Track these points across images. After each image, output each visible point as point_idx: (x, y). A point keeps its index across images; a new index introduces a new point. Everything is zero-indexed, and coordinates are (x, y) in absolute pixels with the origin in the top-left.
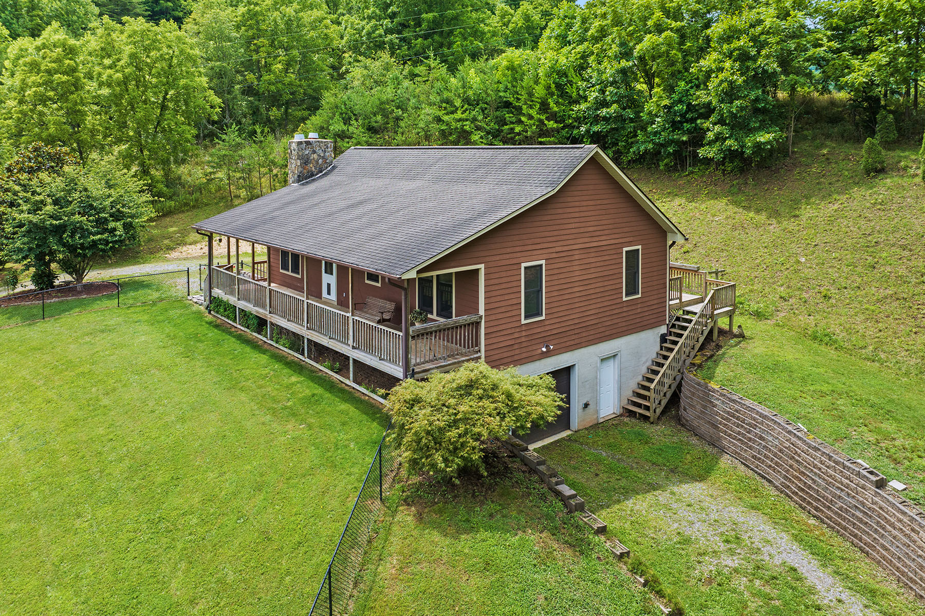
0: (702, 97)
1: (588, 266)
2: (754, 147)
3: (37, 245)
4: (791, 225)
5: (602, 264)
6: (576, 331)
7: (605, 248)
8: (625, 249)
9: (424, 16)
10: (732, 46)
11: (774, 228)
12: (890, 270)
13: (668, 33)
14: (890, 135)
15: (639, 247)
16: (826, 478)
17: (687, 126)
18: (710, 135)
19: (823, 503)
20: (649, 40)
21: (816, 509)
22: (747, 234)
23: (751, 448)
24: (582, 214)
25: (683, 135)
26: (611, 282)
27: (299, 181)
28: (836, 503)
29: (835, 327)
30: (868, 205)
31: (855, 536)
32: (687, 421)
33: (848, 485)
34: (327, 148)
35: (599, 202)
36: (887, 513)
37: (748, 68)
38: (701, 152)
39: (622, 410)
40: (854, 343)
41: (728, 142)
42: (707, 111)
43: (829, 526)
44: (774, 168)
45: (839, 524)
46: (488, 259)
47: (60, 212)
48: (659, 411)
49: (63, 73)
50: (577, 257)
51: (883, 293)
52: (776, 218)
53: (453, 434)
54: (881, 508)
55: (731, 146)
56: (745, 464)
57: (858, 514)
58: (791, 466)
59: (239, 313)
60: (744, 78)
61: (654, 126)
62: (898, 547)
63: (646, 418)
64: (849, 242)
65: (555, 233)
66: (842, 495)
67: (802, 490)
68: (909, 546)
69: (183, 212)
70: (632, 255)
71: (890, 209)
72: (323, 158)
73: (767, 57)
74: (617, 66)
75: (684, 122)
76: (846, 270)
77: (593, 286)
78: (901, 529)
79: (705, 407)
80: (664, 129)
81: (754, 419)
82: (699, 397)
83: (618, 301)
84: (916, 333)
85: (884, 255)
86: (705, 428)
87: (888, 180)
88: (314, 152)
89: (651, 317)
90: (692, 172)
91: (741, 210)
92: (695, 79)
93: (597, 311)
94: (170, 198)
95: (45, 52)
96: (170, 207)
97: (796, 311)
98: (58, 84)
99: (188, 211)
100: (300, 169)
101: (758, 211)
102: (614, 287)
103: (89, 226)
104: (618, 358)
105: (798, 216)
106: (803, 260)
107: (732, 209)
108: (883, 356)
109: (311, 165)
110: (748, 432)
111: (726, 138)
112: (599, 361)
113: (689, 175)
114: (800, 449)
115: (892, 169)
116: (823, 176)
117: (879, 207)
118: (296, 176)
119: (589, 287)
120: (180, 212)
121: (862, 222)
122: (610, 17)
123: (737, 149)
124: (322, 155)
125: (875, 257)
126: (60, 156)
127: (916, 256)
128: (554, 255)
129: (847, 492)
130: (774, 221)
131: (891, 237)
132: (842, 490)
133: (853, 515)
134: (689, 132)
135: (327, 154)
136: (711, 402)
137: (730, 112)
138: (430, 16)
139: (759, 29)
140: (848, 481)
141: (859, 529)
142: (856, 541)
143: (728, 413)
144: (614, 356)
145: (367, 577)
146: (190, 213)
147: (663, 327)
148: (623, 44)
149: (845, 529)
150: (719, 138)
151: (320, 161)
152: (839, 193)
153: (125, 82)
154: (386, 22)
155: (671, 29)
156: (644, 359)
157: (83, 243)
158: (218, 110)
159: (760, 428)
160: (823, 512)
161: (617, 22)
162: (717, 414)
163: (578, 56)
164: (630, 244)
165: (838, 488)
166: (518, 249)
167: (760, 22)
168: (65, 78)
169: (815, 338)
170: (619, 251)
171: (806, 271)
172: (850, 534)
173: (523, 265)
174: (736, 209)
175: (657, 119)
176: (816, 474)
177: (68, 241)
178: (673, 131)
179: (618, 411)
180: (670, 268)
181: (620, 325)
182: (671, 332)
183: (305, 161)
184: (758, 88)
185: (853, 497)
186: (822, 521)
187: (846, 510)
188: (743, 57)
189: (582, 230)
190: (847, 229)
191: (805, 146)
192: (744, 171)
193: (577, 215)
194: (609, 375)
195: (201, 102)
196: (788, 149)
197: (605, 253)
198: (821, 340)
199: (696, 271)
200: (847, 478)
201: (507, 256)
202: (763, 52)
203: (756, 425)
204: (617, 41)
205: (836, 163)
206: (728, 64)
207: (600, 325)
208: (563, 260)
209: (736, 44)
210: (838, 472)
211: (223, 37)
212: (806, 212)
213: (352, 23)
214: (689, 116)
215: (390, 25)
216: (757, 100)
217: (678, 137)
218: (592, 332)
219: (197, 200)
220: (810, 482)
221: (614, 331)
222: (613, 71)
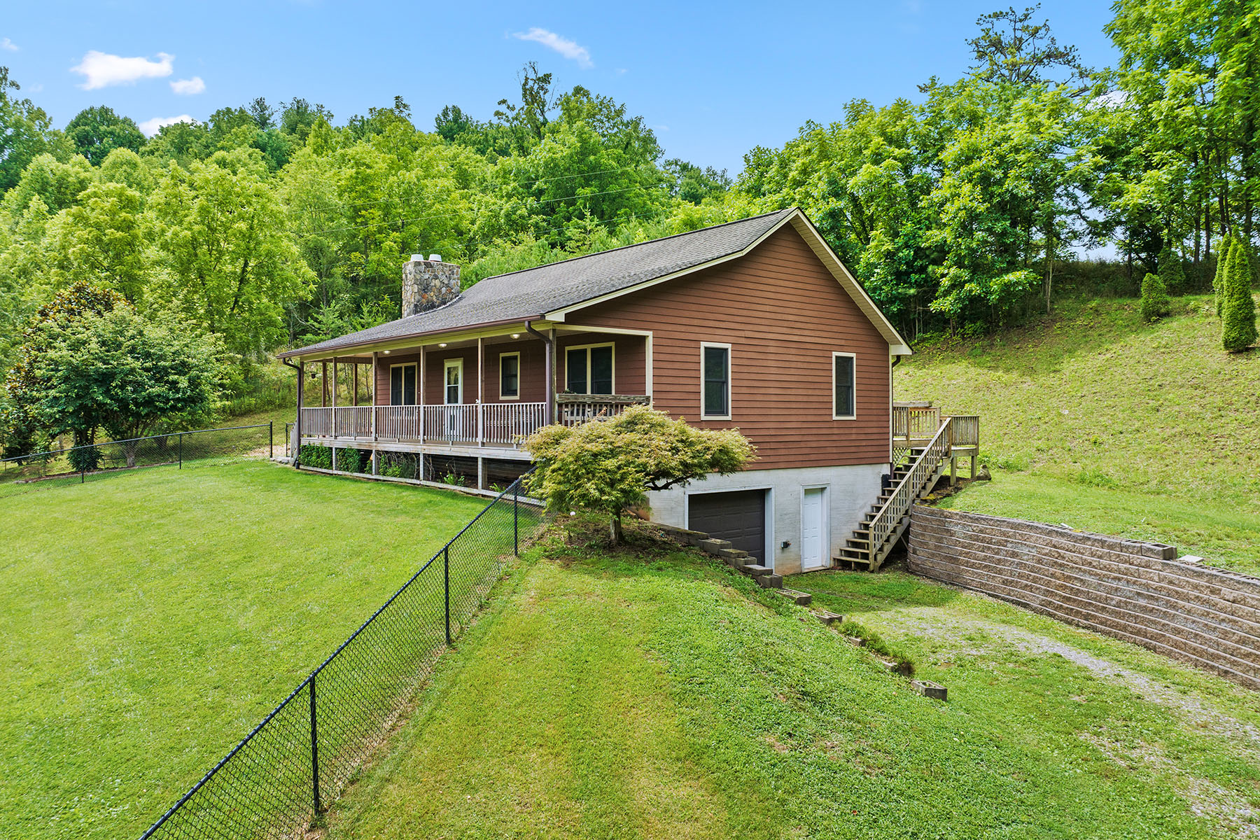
0: (935, 236)
1: (787, 365)
2: (1002, 291)
3: (77, 395)
4: (1052, 380)
5: (805, 366)
6: (773, 446)
7: (808, 346)
8: (835, 354)
9: (579, 191)
10: (972, 166)
11: (1029, 386)
12: (1178, 410)
13: (889, 162)
14: (1175, 277)
15: (854, 355)
16: (1099, 571)
17: (914, 277)
18: (945, 282)
19: (1096, 606)
20: (866, 171)
21: (1087, 617)
22: (994, 394)
23: (1000, 571)
24: (779, 296)
25: (909, 288)
26: (818, 392)
27: (416, 312)
28: (1112, 599)
29: (1109, 468)
30: (1149, 350)
31: (1138, 633)
32: (917, 565)
33: (1128, 569)
34: (453, 273)
35: (800, 286)
36: (1178, 586)
37: (992, 195)
38: (934, 306)
39: (832, 563)
40: (1134, 480)
41: (967, 287)
42: (940, 253)
43: (1103, 632)
44: (1027, 327)
45: (1116, 626)
46: (657, 326)
47: (107, 356)
48: (881, 558)
49: (118, 229)
50: (772, 350)
51: (1169, 432)
52: (1030, 376)
53: (610, 464)
54: (1171, 582)
55: (971, 291)
56: (993, 596)
57: (1142, 602)
58: (1053, 575)
59: (337, 454)
60: (987, 205)
61: (872, 279)
62: (1194, 622)
63: (864, 568)
64: (1125, 389)
65: (745, 313)
66: (1121, 585)
67: (1068, 599)
68: (1208, 613)
69: (266, 411)
70: (844, 364)
71: (1177, 351)
72: (447, 286)
73: (1017, 178)
74: (825, 207)
75: (912, 273)
76: (1120, 416)
77: (793, 392)
78: (1197, 597)
79: (940, 540)
80: (885, 283)
81: (1004, 534)
82: (933, 530)
83: (828, 418)
84: (1213, 464)
85: (1170, 396)
86: (941, 567)
87: (1175, 324)
88: (436, 277)
89: (869, 449)
90: (924, 340)
91: (986, 371)
92: (926, 219)
93: (799, 425)
94: (250, 394)
95: (96, 202)
96: (250, 404)
97: (1058, 460)
98: (111, 241)
99: (272, 410)
100: (418, 297)
101: (1007, 371)
102: (821, 399)
103: (144, 377)
104: (827, 492)
105: (1059, 371)
106: (1066, 412)
107: (973, 371)
108: (1170, 487)
109: (432, 294)
110: (997, 553)
111: (965, 282)
112: (802, 492)
113: (918, 344)
114: (1064, 549)
115: (1179, 313)
116: (1091, 328)
117: (1163, 350)
118: (412, 306)
119: (789, 392)
120: (262, 412)
121: (1141, 367)
122: (816, 152)
123: (980, 294)
124: (446, 282)
125: (1159, 400)
126: (109, 299)
127: (1212, 393)
128: (743, 341)
129: (1126, 579)
130: (1029, 379)
131: (1179, 379)
132: (1119, 579)
133: (1135, 606)
134: (917, 284)
135: (452, 282)
136: (948, 531)
137: (968, 248)
138: (587, 191)
139: (1005, 146)
140: (1127, 566)
141: (1143, 621)
142: (1138, 638)
143: (971, 537)
144: (823, 490)
145: (497, 603)
146: (274, 413)
147: (885, 465)
148: (832, 182)
149: (1124, 628)
150: (957, 284)
151: (444, 290)
152: (1112, 343)
153: (194, 243)
154: (531, 201)
155: (895, 158)
156: (861, 502)
157: (136, 398)
158: (313, 287)
159: (1012, 542)
160: (1095, 617)
161: (824, 155)
162: (957, 543)
163: (776, 205)
164: (841, 348)
165: (1115, 578)
166: (696, 322)
167: (1007, 139)
168: (119, 234)
169: (1083, 481)
170: (827, 354)
171: (1071, 423)
172: (1131, 633)
173: (703, 345)
174: (979, 370)
175: (876, 270)
176: (1085, 571)
177: (117, 393)
178: (897, 285)
179: (829, 563)
180: (894, 409)
181: (829, 450)
182: (895, 474)
183: (425, 288)
184: (1005, 220)
185: (1134, 583)
186: (1095, 630)
187: (1126, 603)
188: (985, 180)
189: (779, 316)
190: (1123, 377)
191: (1068, 303)
192: (989, 333)
193: (772, 295)
194: (816, 516)
195: (290, 274)
196: (1046, 306)
197: (809, 353)
198: (1091, 482)
199: (927, 408)
200: (1126, 562)
201: (683, 328)
202: (1012, 173)
203: (1006, 541)
204: (825, 178)
205: (1108, 313)
206: (967, 188)
207: (802, 445)
208: (752, 349)
209: (977, 164)
210: (1113, 558)
211: (320, 205)
212: (1070, 366)
213: (487, 202)
214: (918, 263)
215: (535, 205)
216: (1004, 234)
217: (904, 290)
218: (793, 452)
219: (284, 399)
220: (1078, 585)
221: (822, 457)
222: (820, 214)
